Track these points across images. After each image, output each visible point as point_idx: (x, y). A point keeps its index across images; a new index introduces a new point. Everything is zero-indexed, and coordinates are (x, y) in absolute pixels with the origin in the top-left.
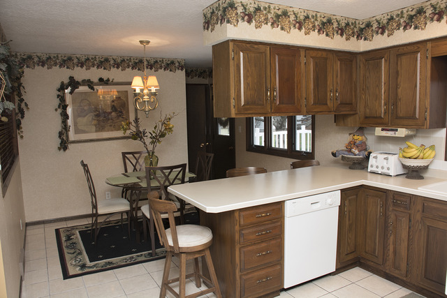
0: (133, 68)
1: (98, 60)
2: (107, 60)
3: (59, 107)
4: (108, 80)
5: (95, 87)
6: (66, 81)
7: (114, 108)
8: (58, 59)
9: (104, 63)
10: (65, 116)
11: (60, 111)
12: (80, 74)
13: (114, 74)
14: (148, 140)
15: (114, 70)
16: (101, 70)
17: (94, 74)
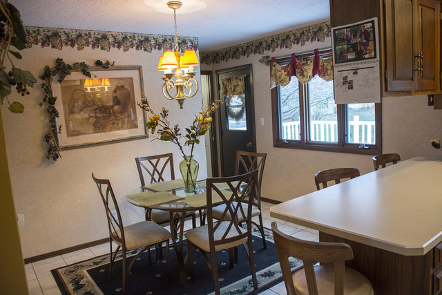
0: (137, 48)
1: (93, 36)
2: (105, 37)
3: (44, 100)
4: (108, 63)
5: (91, 72)
6: (52, 65)
7: (117, 101)
8: (39, 34)
9: (101, 40)
10: (53, 113)
11: (45, 106)
12: (70, 55)
13: (115, 55)
14: (183, 140)
15: (114, 50)
16: (98, 50)
17: (89, 55)
